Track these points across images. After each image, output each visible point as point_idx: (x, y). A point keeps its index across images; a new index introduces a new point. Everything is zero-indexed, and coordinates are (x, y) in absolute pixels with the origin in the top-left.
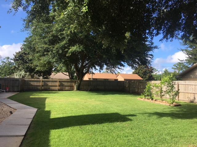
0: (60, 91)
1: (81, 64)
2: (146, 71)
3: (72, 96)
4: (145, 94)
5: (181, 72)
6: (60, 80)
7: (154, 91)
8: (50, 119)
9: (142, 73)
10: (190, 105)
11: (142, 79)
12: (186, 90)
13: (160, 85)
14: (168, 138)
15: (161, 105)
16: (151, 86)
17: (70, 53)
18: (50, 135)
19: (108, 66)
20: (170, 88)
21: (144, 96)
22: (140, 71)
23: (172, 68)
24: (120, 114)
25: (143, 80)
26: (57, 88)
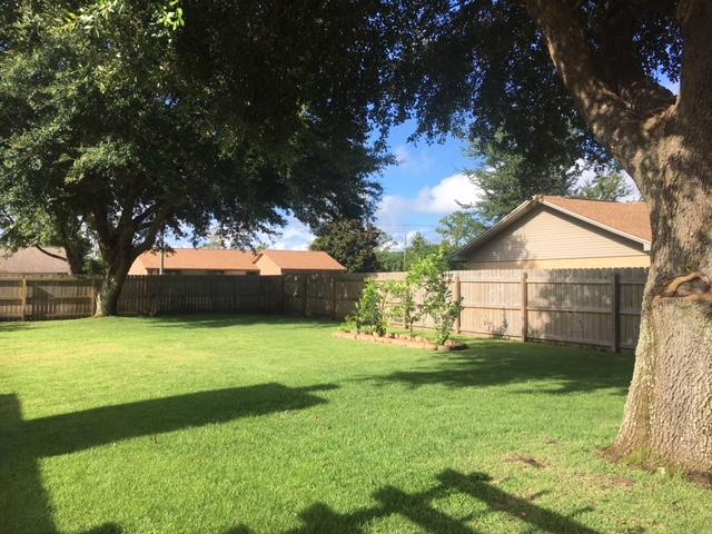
0: (33, 320)
1: (119, 214)
2: (354, 242)
3: (91, 336)
4: (359, 315)
5: (463, 242)
6: (31, 278)
7: (389, 304)
8: (22, 421)
9: (343, 248)
10: (495, 347)
11: (342, 268)
12: (480, 299)
13: (405, 285)
14: (440, 441)
15: (409, 350)
16: (379, 291)
17: (79, 173)
18: (44, 474)
19: (224, 222)
20: (436, 294)
21: (354, 323)
22: (336, 241)
23: (438, 231)
24: (285, 387)
25: (345, 272)
26: (20, 310)
